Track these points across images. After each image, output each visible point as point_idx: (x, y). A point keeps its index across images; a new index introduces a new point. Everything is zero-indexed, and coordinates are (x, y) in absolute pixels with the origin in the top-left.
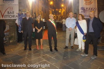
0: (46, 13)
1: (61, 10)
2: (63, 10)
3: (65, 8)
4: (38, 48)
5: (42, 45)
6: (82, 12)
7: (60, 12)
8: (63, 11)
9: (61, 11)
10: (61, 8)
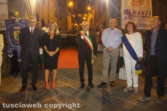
0: (61, 20)
1: (86, 15)
2: (91, 16)
3: (94, 13)
4: (47, 85)
5: (54, 80)
6: (126, 18)
7: (85, 18)
8: (90, 18)
9: (87, 17)
10: (87, 12)
